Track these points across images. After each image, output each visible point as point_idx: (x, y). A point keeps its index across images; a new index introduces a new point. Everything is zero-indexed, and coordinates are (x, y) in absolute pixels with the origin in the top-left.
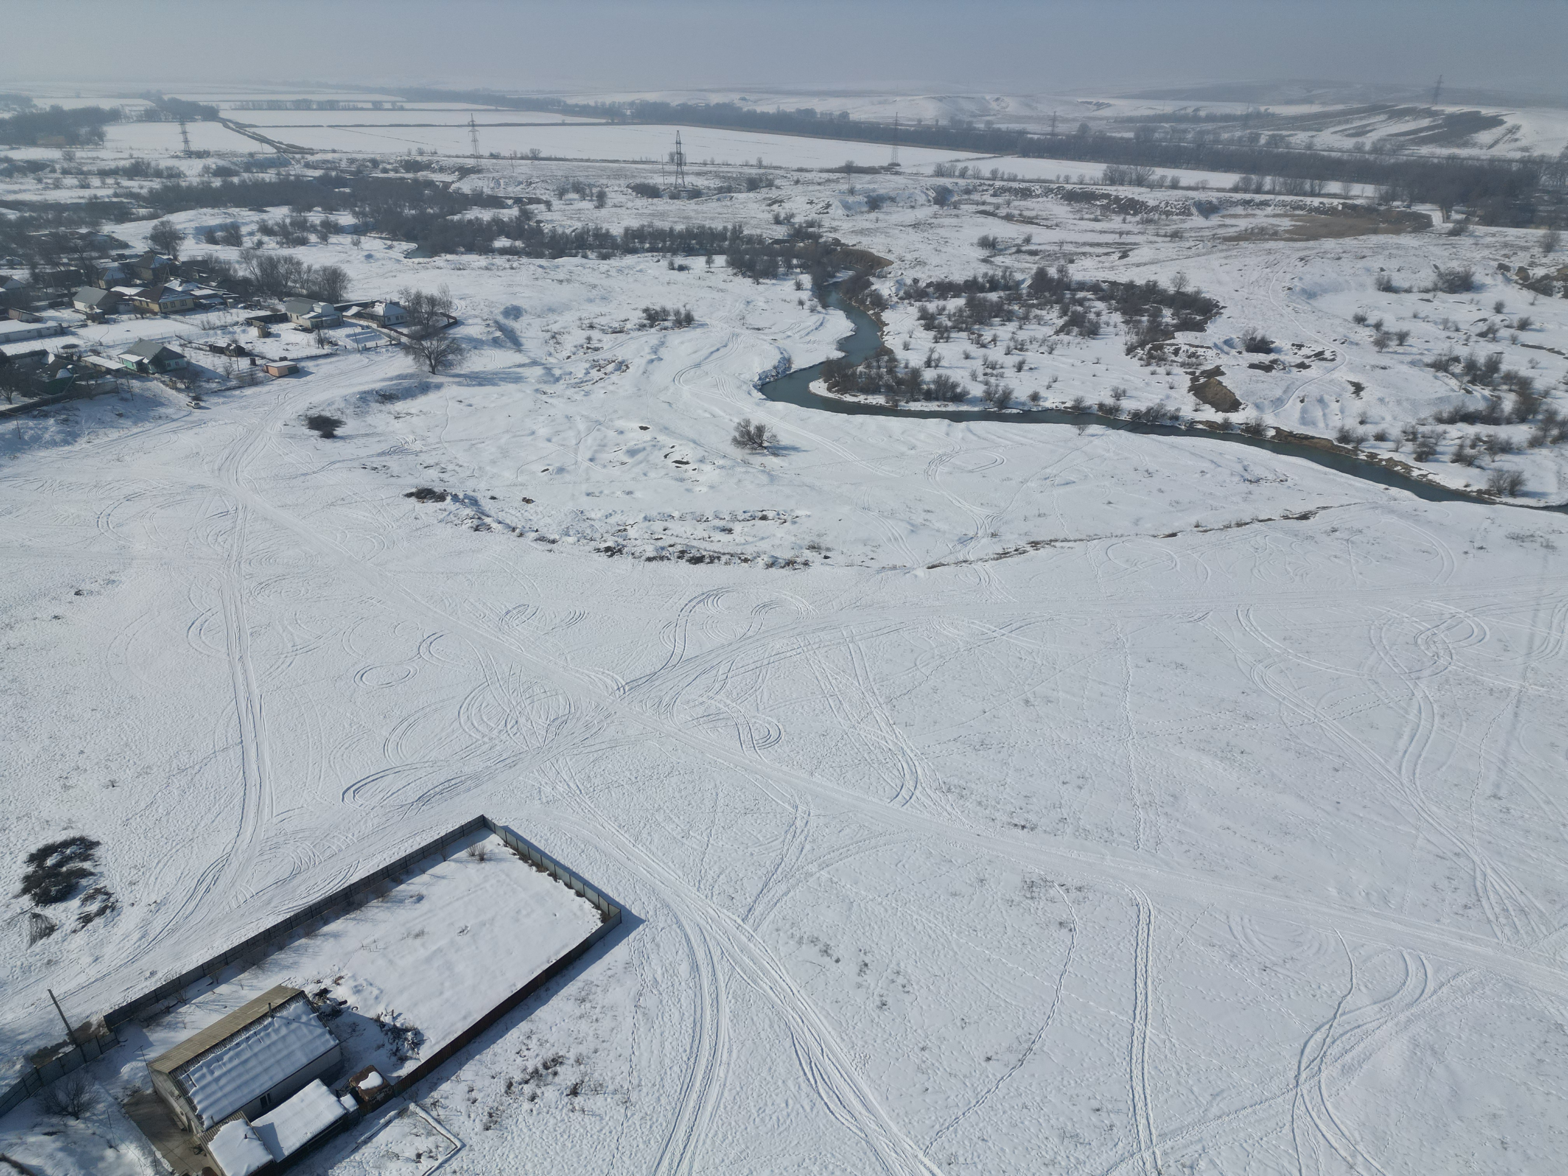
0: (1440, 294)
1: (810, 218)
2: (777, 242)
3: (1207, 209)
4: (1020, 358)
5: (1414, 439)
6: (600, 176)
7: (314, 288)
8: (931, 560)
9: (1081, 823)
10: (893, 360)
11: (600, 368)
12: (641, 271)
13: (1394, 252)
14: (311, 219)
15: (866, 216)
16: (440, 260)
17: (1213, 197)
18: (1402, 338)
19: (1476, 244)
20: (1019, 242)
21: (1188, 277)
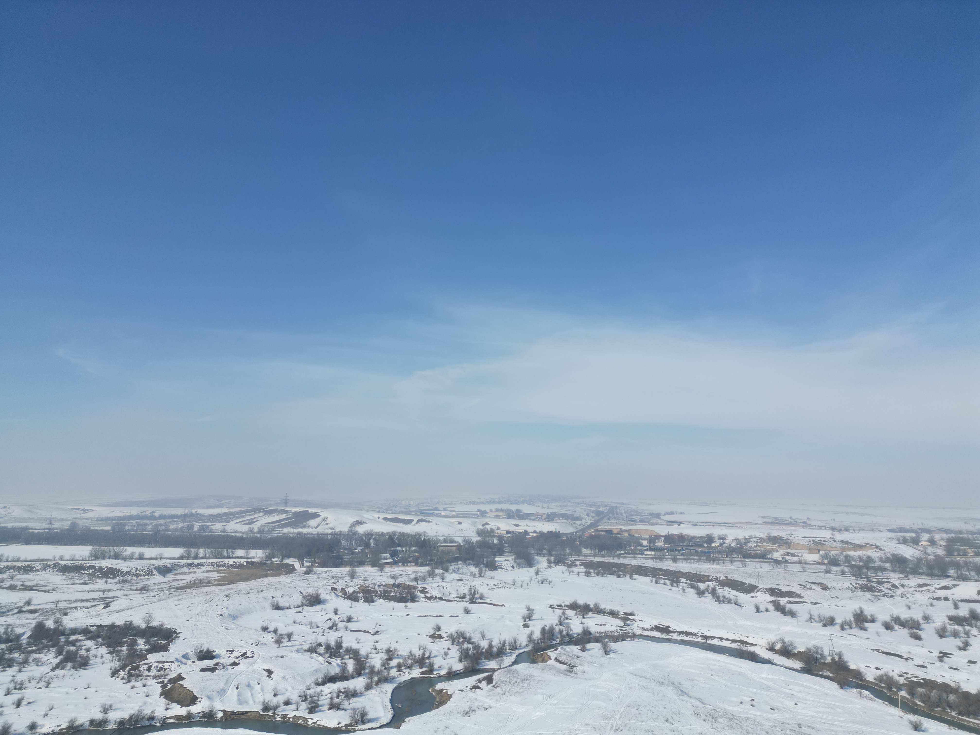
0: (305, 607)
3: (164, 571)
4: (19, 696)
5: (306, 700)
13: (278, 586)
17: (167, 563)
18: (289, 636)
19: (319, 578)
20: (21, 604)
21: (154, 615)
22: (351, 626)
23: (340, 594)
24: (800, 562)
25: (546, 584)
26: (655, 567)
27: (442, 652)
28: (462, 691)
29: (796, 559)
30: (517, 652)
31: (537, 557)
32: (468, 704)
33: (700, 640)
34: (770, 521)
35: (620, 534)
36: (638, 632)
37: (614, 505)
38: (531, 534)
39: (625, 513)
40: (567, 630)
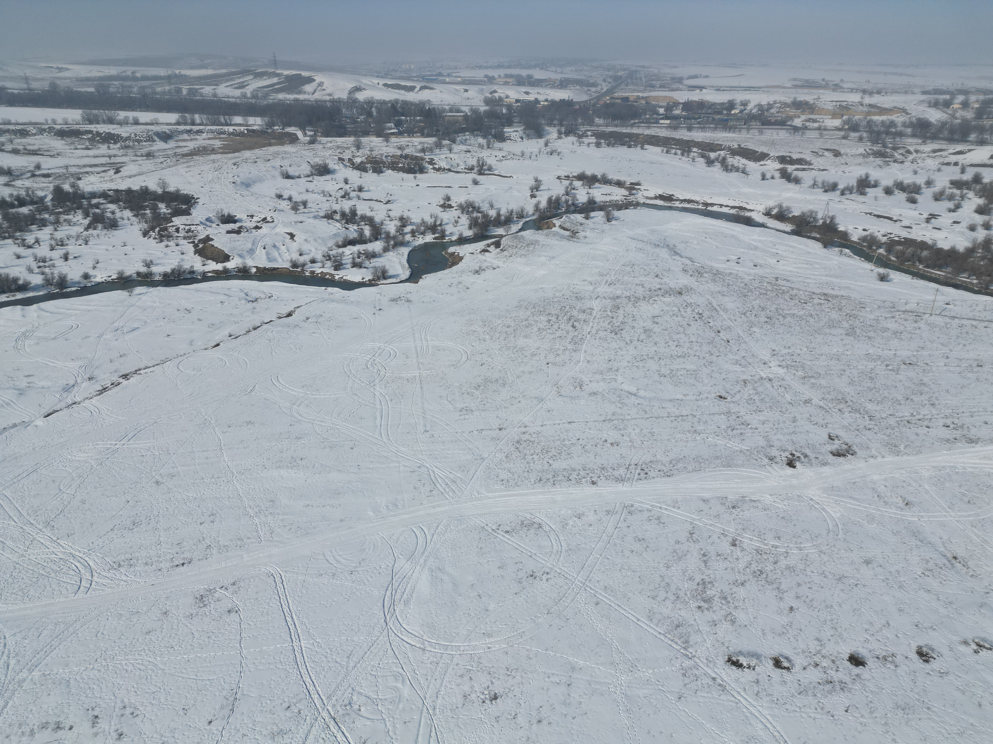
0: (315, 177)
3: (165, 137)
4: (64, 251)
5: (330, 259)
8: (45, 411)
9: (221, 543)
13: (284, 155)
17: (166, 129)
18: (305, 204)
19: (324, 148)
20: (32, 169)
21: (167, 181)
22: (363, 195)
23: (348, 164)
24: (819, 129)
25: (555, 156)
26: (668, 136)
27: (453, 220)
28: (472, 253)
29: (816, 125)
30: (524, 220)
31: (547, 128)
32: (478, 264)
33: (700, 207)
34: (799, 83)
35: (636, 102)
36: (642, 201)
37: (634, 68)
38: (542, 103)
39: (645, 77)
40: (573, 200)
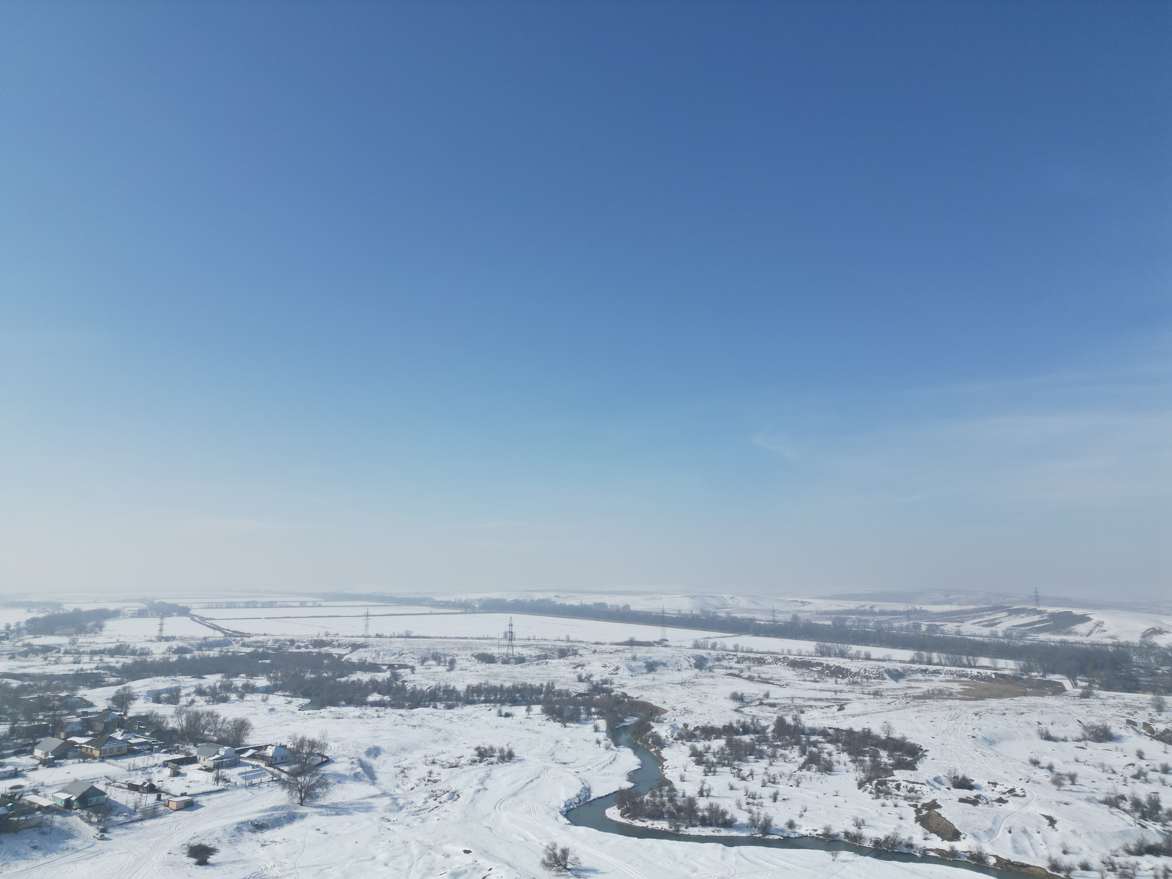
0: (1090, 743)
1: (604, 678)
2: (580, 695)
3: (897, 675)
6: (453, 649)
7: (223, 735)
10: (672, 790)
11: (436, 797)
12: (476, 718)
13: (1044, 709)
14: (235, 683)
15: (646, 676)
16: (324, 712)
17: (898, 666)
18: (1073, 778)
19: (1104, 705)
20: (761, 696)
21: (893, 726)
23: (1143, 731)
